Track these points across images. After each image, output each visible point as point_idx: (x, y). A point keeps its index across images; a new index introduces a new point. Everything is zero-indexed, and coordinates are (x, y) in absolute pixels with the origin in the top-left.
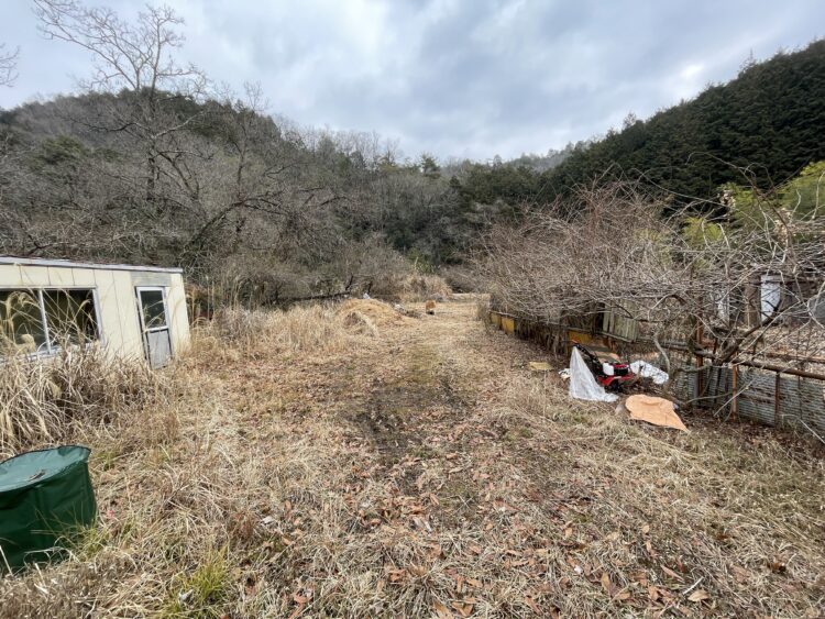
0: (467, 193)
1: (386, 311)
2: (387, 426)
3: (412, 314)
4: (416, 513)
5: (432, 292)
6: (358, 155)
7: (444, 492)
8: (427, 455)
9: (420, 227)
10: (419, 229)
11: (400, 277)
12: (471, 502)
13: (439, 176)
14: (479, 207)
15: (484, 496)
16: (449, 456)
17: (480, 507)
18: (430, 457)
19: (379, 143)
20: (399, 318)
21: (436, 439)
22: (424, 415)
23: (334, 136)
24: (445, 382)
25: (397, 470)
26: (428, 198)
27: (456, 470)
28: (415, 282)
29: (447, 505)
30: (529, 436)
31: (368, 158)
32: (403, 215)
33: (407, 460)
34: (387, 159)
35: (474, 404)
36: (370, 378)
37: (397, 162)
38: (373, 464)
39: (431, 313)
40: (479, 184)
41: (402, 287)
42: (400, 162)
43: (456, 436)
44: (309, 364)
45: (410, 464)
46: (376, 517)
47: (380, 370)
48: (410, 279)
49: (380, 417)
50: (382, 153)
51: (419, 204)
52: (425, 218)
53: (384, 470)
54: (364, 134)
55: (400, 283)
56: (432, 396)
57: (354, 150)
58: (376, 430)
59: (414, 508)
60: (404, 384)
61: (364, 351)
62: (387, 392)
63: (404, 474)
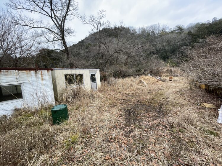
0: (196, 36)
1: (153, 79)
2: (133, 115)
3: (163, 81)
4: (124, 143)
5: (174, 73)
6: (153, 32)
7: (137, 141)
8: (139, 127)
9: (173, 51)
10: (173, 52)
11: (162, 68)
12: (143, 147)
13: (183, 32)
14: (201, 40)
15: (149, 147)
16: (146, 130)
17: (145, 150)
18: (139, 128)
19: (160, 26)
20: (158, 82)
21: (145, 123)
22: (146, 114)
23: (145, 28)
24: (161, 105)
25: (128, 128)
26: (177, 41)
27: (145, 135)
28: (168, 70)
29: (134, 145)
30: (182, 132)
31: (156, 32)
32: (167, 48)
33: (132, 127)
34: (163, 31)
35: (167, 115)
36: (137, 99)
37: (166, 31)
38: (122, 124)
39: (171, 80)
40: (202, 31)
41: (163, 72)
42: (167, 31)
43: (152, 124)
44: (124, 93)
45: (132, 128)
46: (113, 139)
47: (142, 97)
48: (166, 69)
49: (132, 112)
50: (161, 29)
51: (174, 43)
52: (175, 48)
53: (124, 127)
54: (155, 25)
55: (162, 70)
56: (154, 109)
57: (152, 30)
58: (130, 115)
59: (125, 142)
60: (147, 103)
61: (141, 91)
62: (140, 105)
63: (129, 130)
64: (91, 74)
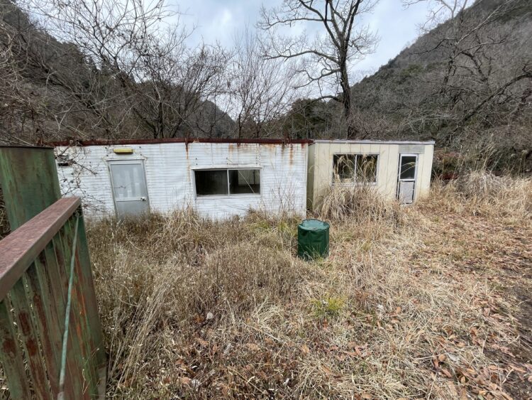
64: (402, 155)
